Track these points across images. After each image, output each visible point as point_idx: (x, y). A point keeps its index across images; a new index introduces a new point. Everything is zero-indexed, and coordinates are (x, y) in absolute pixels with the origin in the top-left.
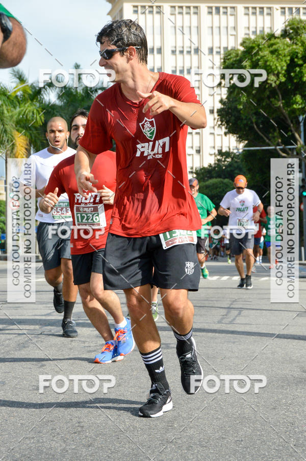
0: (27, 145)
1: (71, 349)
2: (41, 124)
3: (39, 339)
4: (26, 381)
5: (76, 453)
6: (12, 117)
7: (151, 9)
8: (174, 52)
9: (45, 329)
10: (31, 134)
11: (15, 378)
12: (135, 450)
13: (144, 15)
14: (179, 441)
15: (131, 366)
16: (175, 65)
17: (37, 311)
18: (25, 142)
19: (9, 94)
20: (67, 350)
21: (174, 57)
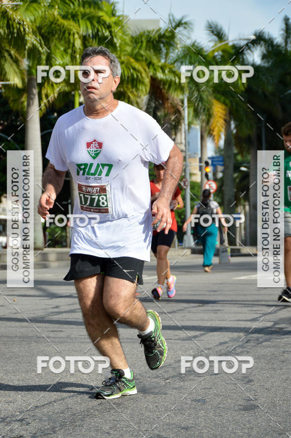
0: (226, 115)
1: (283, 362)
2: (243, 89)
3: (245, 349)
4: (230, 400)
9: (252, 337)
10: (231, 102)
11: (217, 395)
17: (241, 315)
18: (224, 112)
19: (206, 54)
20: (278, 363)
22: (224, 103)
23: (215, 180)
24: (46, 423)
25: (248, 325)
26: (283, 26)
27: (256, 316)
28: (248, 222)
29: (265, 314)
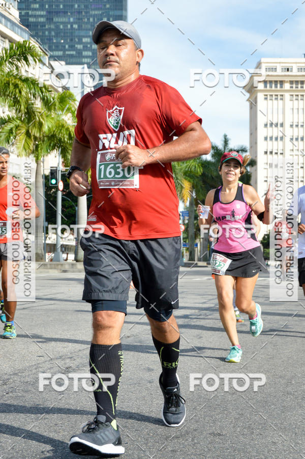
0: (191, 188)
2: (201, 174)
5: (224, 399)
6: (181, 169)
7: (276, 97)
8: (292, 126)
9: (202, 313)
10: (193, 181)
12: (265, 399)
13: (271, 101)
14: (296, 394)
15: (261, 340)
16: (292, 135)
18: (189, 186)
21: (292, 129)
22: (189, 181)
23: (184, 224)
24: (85, 360)
25: (201, 306)
26: (224, 139)
27: (205, 301)
28: (202, 248)
29: (210, 300)
